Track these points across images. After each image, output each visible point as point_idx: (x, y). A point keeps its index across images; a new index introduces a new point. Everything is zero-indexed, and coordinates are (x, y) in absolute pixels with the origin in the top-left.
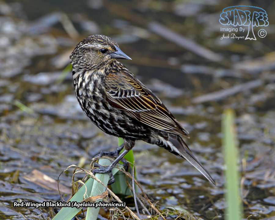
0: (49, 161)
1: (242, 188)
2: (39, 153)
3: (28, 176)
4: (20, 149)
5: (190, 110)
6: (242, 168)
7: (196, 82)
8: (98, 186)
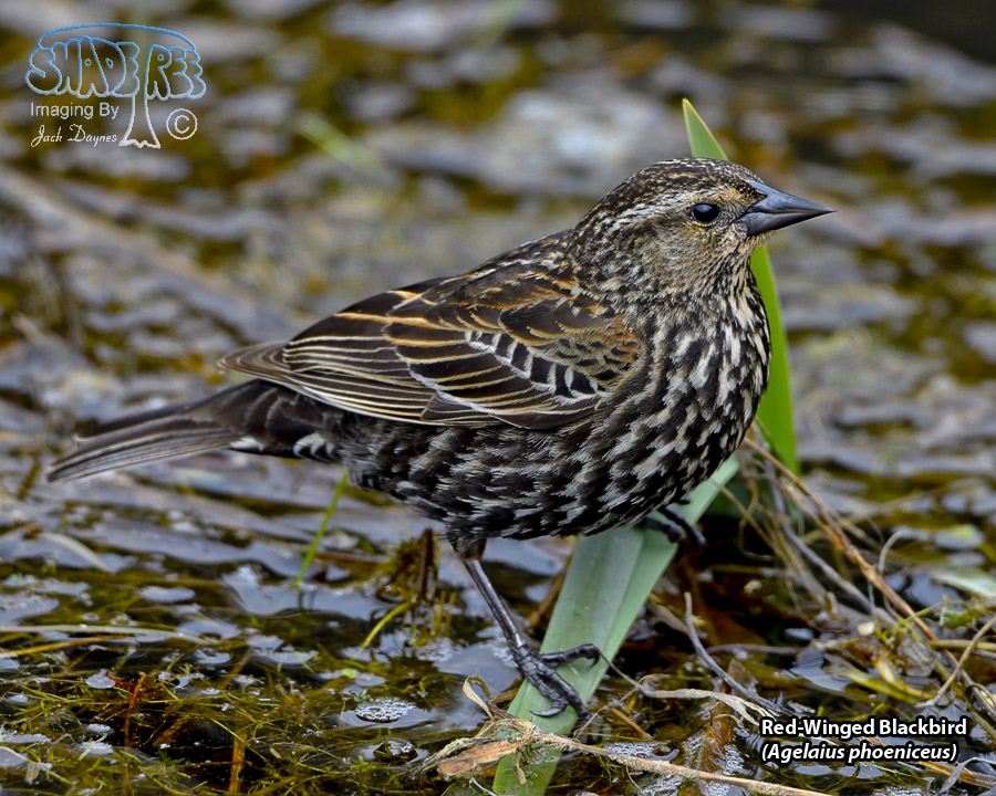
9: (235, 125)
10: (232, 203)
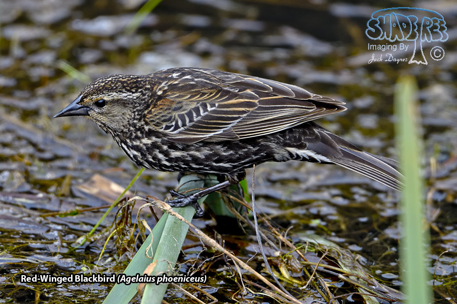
0: (118, 160)
1: (429, 206)
2: (101, 148)
3: (86, 185)
4: (71, 140)
5: (345, 78)
6: (429, 173)
7: (354, 31)
8: (173, 230)
9: (33, 65)
10: (33, 95)
